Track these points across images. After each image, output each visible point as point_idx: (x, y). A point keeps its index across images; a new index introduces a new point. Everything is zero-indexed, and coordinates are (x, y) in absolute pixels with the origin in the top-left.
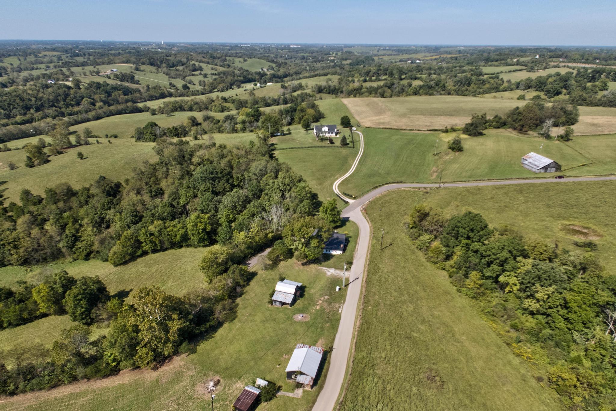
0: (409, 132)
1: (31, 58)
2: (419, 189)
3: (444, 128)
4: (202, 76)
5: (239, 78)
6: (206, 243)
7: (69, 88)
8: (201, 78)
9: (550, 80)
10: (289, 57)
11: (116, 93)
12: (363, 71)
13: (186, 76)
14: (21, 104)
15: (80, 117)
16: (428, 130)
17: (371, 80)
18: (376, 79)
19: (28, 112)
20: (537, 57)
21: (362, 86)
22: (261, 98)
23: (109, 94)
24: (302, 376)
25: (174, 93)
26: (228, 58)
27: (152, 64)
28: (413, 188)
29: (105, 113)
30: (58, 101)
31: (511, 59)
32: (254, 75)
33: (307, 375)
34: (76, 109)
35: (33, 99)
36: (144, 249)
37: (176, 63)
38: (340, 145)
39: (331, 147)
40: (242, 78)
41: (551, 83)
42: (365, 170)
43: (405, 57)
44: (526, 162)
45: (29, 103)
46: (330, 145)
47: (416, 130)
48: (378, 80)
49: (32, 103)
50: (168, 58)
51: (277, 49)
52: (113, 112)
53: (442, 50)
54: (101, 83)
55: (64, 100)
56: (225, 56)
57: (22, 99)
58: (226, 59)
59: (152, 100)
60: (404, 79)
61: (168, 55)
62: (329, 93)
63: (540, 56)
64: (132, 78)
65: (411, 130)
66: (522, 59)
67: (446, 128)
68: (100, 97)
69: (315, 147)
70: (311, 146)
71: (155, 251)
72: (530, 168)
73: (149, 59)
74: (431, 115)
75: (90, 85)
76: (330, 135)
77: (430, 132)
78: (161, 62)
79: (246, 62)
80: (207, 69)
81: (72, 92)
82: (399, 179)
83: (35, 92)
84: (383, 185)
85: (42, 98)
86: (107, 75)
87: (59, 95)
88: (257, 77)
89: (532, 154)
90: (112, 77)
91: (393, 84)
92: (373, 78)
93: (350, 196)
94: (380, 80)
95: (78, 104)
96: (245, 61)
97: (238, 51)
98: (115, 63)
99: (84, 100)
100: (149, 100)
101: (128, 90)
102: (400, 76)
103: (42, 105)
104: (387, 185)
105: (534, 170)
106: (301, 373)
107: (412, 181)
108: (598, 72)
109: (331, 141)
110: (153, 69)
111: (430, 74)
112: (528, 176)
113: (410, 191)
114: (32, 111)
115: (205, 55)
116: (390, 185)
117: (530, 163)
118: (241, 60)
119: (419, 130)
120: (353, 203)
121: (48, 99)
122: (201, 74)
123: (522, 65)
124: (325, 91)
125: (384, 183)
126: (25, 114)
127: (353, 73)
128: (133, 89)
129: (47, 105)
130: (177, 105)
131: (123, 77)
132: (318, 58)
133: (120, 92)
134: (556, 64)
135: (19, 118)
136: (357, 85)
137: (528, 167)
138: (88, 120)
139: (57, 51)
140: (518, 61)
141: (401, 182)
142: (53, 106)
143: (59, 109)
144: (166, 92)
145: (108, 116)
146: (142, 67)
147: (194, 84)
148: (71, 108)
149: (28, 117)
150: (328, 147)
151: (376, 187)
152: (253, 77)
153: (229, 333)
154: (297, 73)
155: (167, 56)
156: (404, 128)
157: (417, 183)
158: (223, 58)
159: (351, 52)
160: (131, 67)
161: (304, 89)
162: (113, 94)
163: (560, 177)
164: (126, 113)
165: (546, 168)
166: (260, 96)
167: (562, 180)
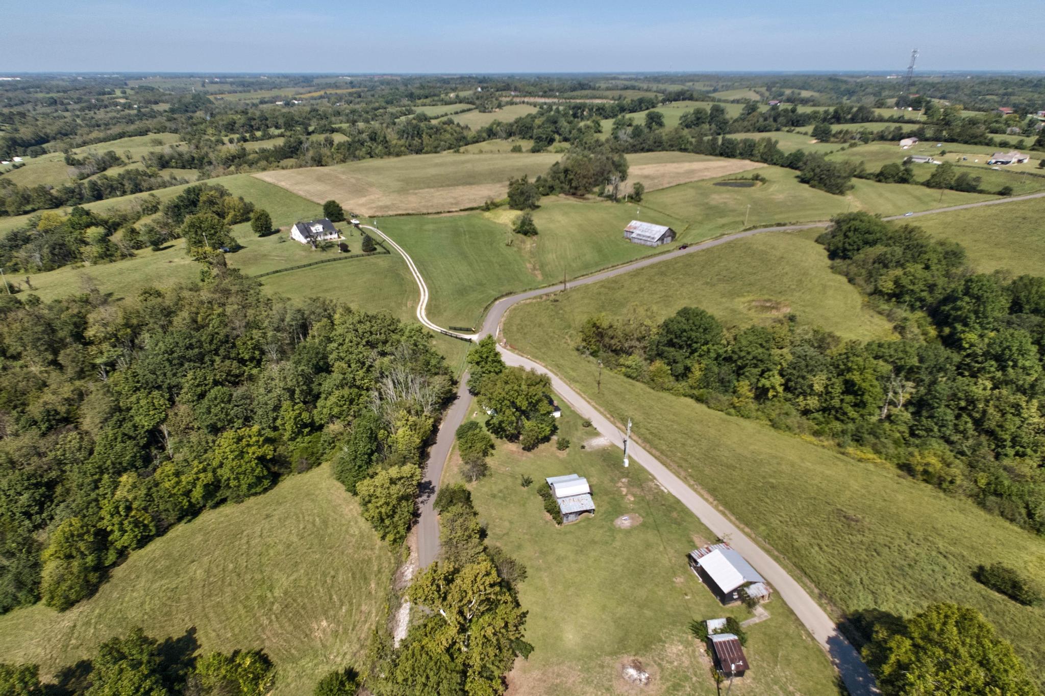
0: (437, 216)
2: (541, 297)
3: (483, 204)
6: (266, 483)
9: (538, 122)
12: (221, 123)
16: (461, 210)
17: (255, 138)
18: (264, 135)
20: (479, 89)
21: (244, 149)
22: (35, 190)
24: (752, 586)
28: (535, 298)
31: (447, 94)
33: (755, 583)
36: (119, 545)
38: (362, 253)
41: (539, 127)
42: (445, 286)
43: (267, 95)
44: (634, 235)
46: (346, 254)
47: (444, 212)
48: (267, 137)
53: (316, 81)
60: (313, 132)
62: (183, 167)
63: (482, 89)
66: (462, 94)
67: (486, 203)
69: (322, 262)
70: (311, 262)
71: (142, 542)
72: (643, 242)
74: (442, 186)
77: (462, 213)
84: (493, 302)
89: (634, 223)
91: (301, 143)
93: (468, 330)
94: (271, 137)
102: (306, 129)
104: (498, 302)
105: (648, 243)
106: (750, 583)
107: (521, 289)
108: (580, 108)
109: (344, 248)
111: (354, 122)
112: (650, 253)
113: (534, 304)
116: (501, 300)
117: (639, 235)
119: (449, 212)
123: (468, 103)
134: (508, 99)
136: (233, 148)
137: (639, 241)
140: (457, 96)
141: (511, 293)
150: (344, 258)
151: (487, 308)
153: (545, 594)
156: (425, 211)
157: (530, 289)
161: (124, 163)
163: (684, 247)
165: (662, 239)
167: (687, 250)
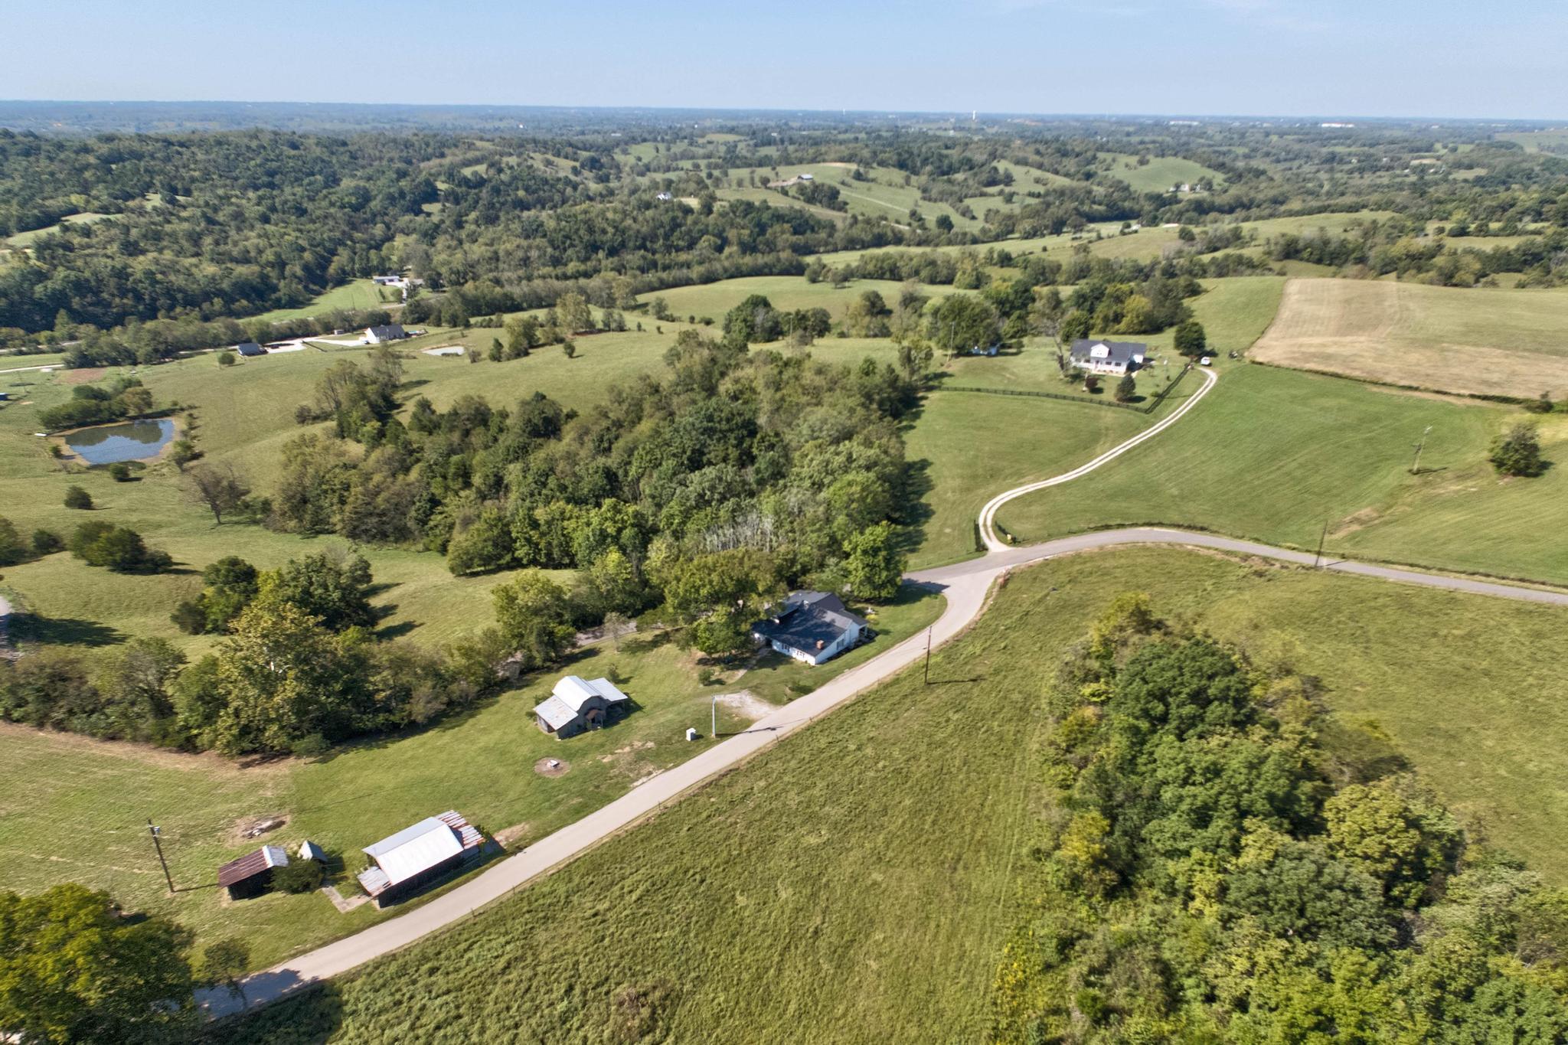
0: (1395, 392)
1: (679, 147)
2: (1246, 557)
3: (1536, 396)
4: (1001, 198)
5: (1095, 207)
7: (688, 211)
8: (997, 203)
10: (1291, 156)
11: (777, 228)
13: (966, 196)
14: (586, 238)
15: (676, 273)
16: (1473, 396)
17: (1483, 232)
18: (1503, 229)
19: (594, 256)
23: (762, 228)
25: (907, 236)
26: (1101, 155)
27: (901, 165)
28: (1228, 552)
29: (725, 270)
30: (654, 238)
32: (1142, 201)
34: (683, 257)
35: (611, 230)
37: (957, 165)
38: (1113, 400)
39: (1091, 401)
40: (1102, 208)
42: (1119, 478)
45: (598, 237)
46: (1088, 395)
47: (1426, 390)
49: (604, 238)
50: (945, 152)
51: (1267, 134)
52: (744, 268)
54: (757, 204)
55: (667, 237)
56: (1097, 150)
57: (591, 230)
58: (1095, 158)
59: (854, 249)
61: (949, 143)
62: (1319, 261)
64: (834, 194)
65: (1410, 388)
67: (1544, 396)
68: (739, 235)
69: (1043, 395)
70: (1036, 390)
73: (899, 154)
75: (734, 208)
76: (1108, 368)
77: (1478, 402)
78: (925, 161)
79: (1144, 168)
80: (1025, 180)
81: (690, 219)
82: (1200, 521)
83: (618, 217)
84: (1135, 525)
85: (629, 228)
86: (783, 188)
87: (662, 225)
88: (1148, 207)
90: (792, 192)
92: (1494, 226)
93: (1008, 536)
95: (691, 246)
96: (1143, 162)
97: (1147, 139)
98: (824, 161)
99: (705, 237)
100: (846, 249)
101: (807, 222)
103: (623, 245)
104: (1147, 529)
107: (1240, 533)
109: (1095, 385)
110: (898, 176)
113: (1210, 559)
114: (601, 254)
115: (1042, 148)
116: (1156, 529)
118: (1133, 160)
119: (1438, 392)
120: (997, 555)
121: (638, 231)
122: (1001, 193)
124: (1305, 255)
125: (1140, 522)
126: (587, 259)
127: (1450, 207)
128: (819, 222)
129: (631, 244)
130: (885, 265)
131: (815, 194)
132: (1380, 160)
133: (786, 226)
135: (572, 267)
138: (688, 282)
139: (737, 133)
141: (1202, 529)
142: (643, 247)
143: (649, 256)
144: (889, 233)
145: (732, 277)
146: (877, 172)
147: (974, 218)
148: (674, 254)
149: (590, 265)
150: (1082, 400)
151: (1107, 527)
152: (1136, 207)
154: (1277, 201)
155: (947, 147)
156: (1389, 379)
157: (1257, 540)
158: (1089, 154)
159: (1514, 145)
160: (849, 171)
161: (1243, 245)
162: (770, 231)
164: (771, 274)
166: (1101, 256)
